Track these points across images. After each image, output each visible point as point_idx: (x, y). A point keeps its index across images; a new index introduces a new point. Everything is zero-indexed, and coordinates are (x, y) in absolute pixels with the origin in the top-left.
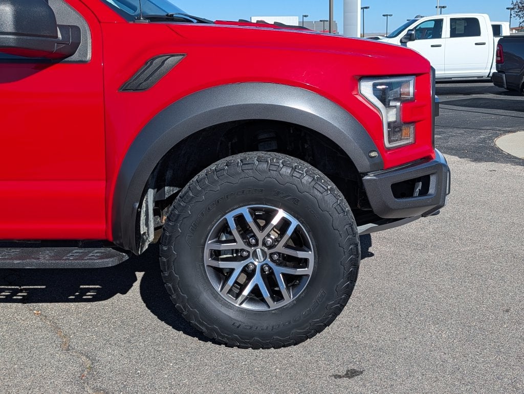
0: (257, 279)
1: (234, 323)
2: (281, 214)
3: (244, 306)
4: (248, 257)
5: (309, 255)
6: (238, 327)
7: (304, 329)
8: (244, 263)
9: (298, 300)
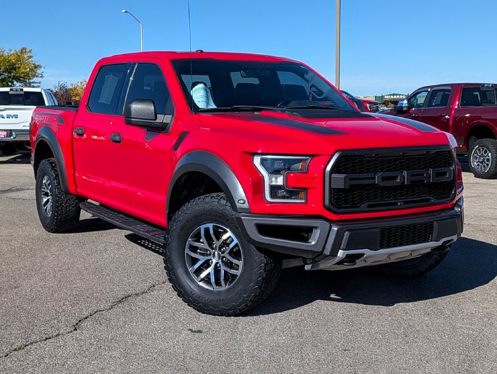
0: (210, 270)
1: (192, 291)
2: (229, 234)
3: (201, 284)
4: (210, 255)
5: (241, 263)
6: (193, 294)
7: (227, 307)
8: (207, 258)
9: (229, 289)
